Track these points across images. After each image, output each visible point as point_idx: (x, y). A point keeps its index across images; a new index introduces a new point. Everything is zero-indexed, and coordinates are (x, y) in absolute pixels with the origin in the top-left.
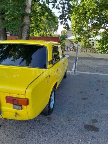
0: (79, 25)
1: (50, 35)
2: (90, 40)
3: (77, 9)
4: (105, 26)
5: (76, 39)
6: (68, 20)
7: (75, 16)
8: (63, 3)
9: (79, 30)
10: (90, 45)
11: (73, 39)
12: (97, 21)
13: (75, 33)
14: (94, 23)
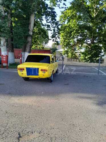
0: (67, 40)
1: (43, 48)
2: (76, 53)
3: (65, 29)
4: (87, 41)
5: (65, 52)
6: (58, 38)
7: (63, 34)
8: (54, 27)
9: (66, 45)
10: (76, 56)
11: (62, 51)
12: (81, 37)
13: (64, 47)
14: (79, 38)
